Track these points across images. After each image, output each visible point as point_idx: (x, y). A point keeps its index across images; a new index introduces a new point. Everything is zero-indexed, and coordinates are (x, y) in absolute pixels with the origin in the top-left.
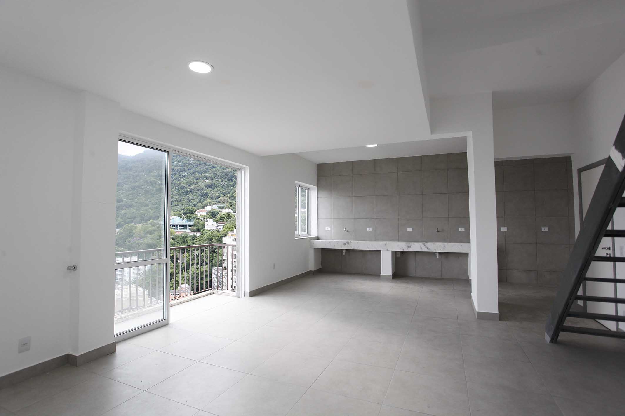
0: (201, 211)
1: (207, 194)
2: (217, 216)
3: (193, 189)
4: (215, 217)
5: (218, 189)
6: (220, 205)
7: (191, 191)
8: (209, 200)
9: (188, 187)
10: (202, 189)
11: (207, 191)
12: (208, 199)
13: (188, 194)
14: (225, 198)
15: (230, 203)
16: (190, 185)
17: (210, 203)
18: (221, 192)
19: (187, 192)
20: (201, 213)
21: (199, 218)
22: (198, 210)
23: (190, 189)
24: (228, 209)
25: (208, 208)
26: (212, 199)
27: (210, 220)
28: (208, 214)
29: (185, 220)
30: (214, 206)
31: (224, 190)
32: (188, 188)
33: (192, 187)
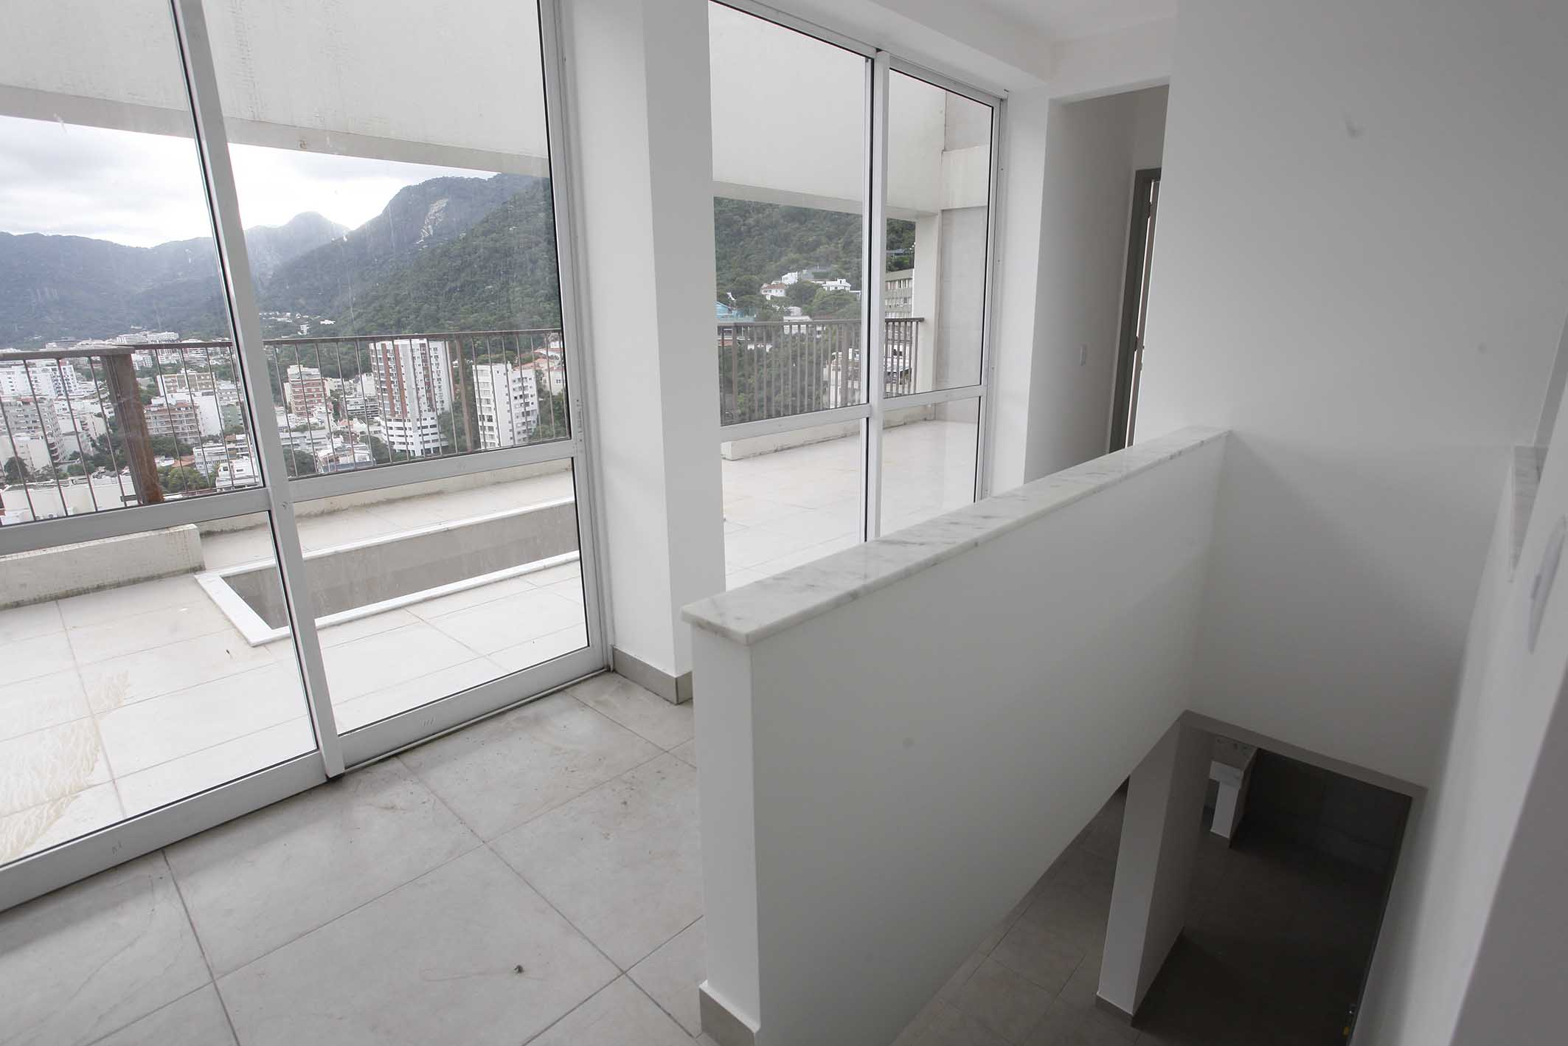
0: (774, 287)
1: (786, 239)
2: (811, 299)
3: (754, 226)
4: (807, 301)
5: (813, 223)
6: (818, 270)
7: (749, 232)
8: (792, 256)
9: (742, 220)
10: (774, 226)
11: (788, 230)
12: (791, 251)
13: (742, 240)
14: (832, 247)
15: (846, 263)
16: (745, 216)
17: (793, 261)
18: (822, 230)
19: (739, 233)
20: (773, 293)
21: (768, 305)
22: (765, 285)
23: (745, 227)
24: (839, 280)
25: (790, 278)
26: (800, 250)
27: (796, 310)
28: (790, 293)
29: (734, 312)
30: (805, 271)
31: (829, 224)
32: (742, 222)
33: (751, 221)
